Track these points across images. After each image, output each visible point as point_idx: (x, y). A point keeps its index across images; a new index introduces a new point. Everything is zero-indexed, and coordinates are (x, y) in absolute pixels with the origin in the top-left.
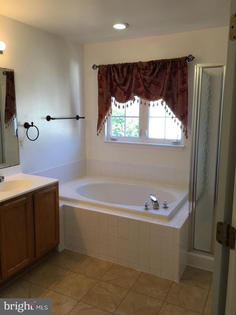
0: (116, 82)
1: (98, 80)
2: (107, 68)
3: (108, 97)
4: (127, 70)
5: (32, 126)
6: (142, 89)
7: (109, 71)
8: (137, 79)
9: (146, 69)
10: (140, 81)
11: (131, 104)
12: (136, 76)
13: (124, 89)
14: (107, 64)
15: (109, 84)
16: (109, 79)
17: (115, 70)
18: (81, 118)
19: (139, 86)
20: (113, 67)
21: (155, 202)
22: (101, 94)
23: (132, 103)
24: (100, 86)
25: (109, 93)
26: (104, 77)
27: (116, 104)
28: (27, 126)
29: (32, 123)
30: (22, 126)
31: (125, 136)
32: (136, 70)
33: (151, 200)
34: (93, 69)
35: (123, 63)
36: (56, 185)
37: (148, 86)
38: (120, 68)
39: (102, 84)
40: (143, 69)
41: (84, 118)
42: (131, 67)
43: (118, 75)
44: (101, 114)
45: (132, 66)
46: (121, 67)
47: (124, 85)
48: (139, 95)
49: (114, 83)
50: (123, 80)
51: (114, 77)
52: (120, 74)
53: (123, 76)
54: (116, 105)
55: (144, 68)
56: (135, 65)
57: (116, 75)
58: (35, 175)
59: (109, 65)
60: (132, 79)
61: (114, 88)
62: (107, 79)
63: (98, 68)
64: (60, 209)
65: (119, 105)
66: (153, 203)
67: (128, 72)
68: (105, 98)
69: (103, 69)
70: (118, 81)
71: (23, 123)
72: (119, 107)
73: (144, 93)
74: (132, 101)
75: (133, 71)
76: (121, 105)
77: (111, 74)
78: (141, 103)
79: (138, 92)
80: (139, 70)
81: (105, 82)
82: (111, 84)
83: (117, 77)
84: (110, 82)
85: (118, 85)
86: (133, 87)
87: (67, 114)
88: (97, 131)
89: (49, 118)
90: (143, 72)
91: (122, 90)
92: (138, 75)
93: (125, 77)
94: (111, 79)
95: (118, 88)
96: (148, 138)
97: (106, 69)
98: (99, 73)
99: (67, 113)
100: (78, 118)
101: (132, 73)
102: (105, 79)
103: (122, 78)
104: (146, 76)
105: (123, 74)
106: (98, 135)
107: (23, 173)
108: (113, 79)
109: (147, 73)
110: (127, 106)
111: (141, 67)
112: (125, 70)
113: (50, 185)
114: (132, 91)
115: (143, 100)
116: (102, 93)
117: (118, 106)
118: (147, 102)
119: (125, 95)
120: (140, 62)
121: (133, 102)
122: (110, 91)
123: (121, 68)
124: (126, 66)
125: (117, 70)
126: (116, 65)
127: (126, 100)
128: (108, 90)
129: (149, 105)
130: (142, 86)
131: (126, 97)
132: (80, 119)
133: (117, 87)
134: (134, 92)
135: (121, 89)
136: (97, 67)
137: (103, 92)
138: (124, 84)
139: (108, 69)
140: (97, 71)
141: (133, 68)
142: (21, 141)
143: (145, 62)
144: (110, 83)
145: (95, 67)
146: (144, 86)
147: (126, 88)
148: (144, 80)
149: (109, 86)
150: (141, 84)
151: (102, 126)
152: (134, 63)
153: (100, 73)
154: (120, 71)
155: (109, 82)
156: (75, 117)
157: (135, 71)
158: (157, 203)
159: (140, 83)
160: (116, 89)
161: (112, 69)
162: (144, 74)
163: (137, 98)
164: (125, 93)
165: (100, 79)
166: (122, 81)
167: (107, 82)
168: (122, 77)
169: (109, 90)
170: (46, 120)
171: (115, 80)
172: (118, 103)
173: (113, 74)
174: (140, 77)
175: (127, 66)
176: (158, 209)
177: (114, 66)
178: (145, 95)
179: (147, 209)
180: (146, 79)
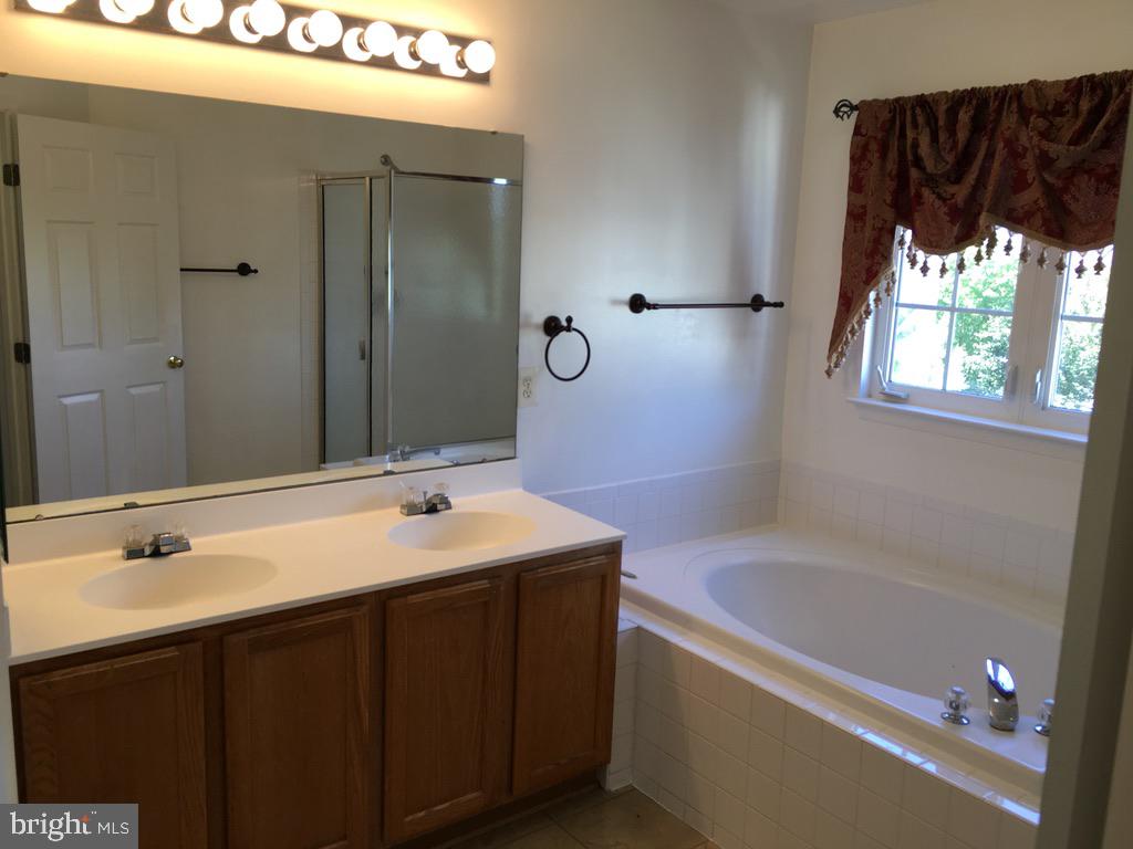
0: (922, 168)
1: (852, 158)
2: (890, 112)
3: (881, 229)
4: (974, 119)
5: (568, 329)
6: (1031, 196)
7: (898, 123)
8: (1015, 154)
9: (1059, 110)
10: (1029, 162)
11: (978, 258)
12: (1009, 143)
13: (953, 195)
14: (892, 96)
15: (890, 175)
16: (893, 155)
17: (921, 120)
18: (768, 304)
19: (1020, 184)
20: (913, 108)
21: (1009, 696)
22: (855, 216)
23: (984, 254)
24: (856, 185)
25: (889, 214)
26: (873, 146)
27: (915, 256)
28: (553, 327)
29: (569, 320)
30: (537, 327)
31: (944, 389)
32: (1014, 118)
33: (985, 685)
34: (838, 116)
35: (961, 89)
36: (613, 550)
37: (1059, 184)
38: (943, 107)
39: (862, 178)
40: (1043, 114)
41: (780, 305)
42: (993, 105)
43: (934, 139)
44: (850, 295)
45: (995, 100)
46: (949, 104)
47: (958, 180)
48: (1014, 223)
49: (914, 173)
50: (950, 158)
51: (916, 145)
52: (942, 137)
53: (955, 143)
54: (913, 262)
55: (1050, 108)
56: (1010, 98)
57: (924, 140)
58: (554, 501)
59: (898, 100)
60: (990, 155)
61: (913, 192)
62: (883, 156)
63: (856, 113)
64: (620, 639)
65: (925, 263)
66: (991, 696)
67: (977, 127)
68: (868, 233)
69: (877, 118)
70: (929, 165)
71: (540, 319)
72: (925, 270)
73: (1039, 214)
74: (984, 249)
75: (997, 121)
76: (935, 261)
77: (903, 135)
78: (1024, 256)
79: (1012, 210)
80: (1024, 114)
81: (875, 169)
82: (902, 178)
83: (925, 149)
84: (896, 166)
85: (930, 181)
86: (990, 188)
87: (714, 289)
88: (829, 357)
89: (637, 304)
90: (1041, 123)
91: (944, 200)
92: (1017, 140)
93: (960, 146)
94: (902, 153)
95: (926, 192)
96: (1044, 408)
97: (885, 115)
98: (857, 131)
99: (713, 286)
100: (757, 303)
101: (994, 130)
102: (878, 155)
103: (951, 150)
104: (1052, 141)
105: (952, 132)
106: (829, 373)
107: (525, 488)
108: (910, 157)
109: (1059, 130)
110: (961, 267)
111: (1034, 104)
112: (964, 116)
113: (585, 549)
114: (986, 204)
115: (1036, 246)
116: (861, 211)
117: (920, 265)
118: (1052, 253)
119: (953, 222)
120: (1033, 83)
121: (989, 253)
122: (895, 205)
123: (948, 110)
124: (970, 102)
125: (932, 120)
126: (930, 100)
127: (957, 243)
128: (885, 201)
129: (1060, 267)
130: (1036, 182)
131: (956, 229)
132: (765, 309)
133: (923, 189)
134: (993, 211)
135: (939, 196)
136: (853, 108)
137: (864, 207)
138: (957, 177)
139: (894, 117)
140: (850, 123)
141: (999, 111)
142: (528, 380)
143: (1056, 83)
144: (894, 172)
145: (844, 109)
146: (1044, 182)
147: (961, 192)
148: (1045, 161)
149: (891, 185)
150: (1030, 176)
151: (847, 343)
152: (1006, 88)
153: (864, 131)
154: (941, 123)
155: (891, 166)
156: (749, 302)
157: (1010, 120)
158: (1011, 702)
159: (1023, 173)
160: (919, 196)
161: (909, 113)
162: (1044, 135)
163: (1002, 234)
164: (955, 213)
165: (858, 158)
166: (947, 163)
167: (882, 168)
168: (948, 147)
169: (888, 202)
170: (627, 309)
171: (918, 162)
172: (921, 256)
173: (910, 134)
174: (1027, 145)
175: (974, 102)
176: (1011, 730)
177: (921, 101)
178: (1046, 221)
179: (956, 719)
180: (1051, 155)
